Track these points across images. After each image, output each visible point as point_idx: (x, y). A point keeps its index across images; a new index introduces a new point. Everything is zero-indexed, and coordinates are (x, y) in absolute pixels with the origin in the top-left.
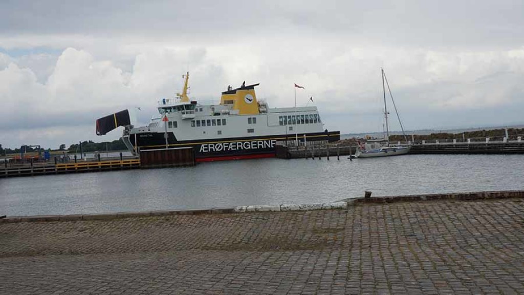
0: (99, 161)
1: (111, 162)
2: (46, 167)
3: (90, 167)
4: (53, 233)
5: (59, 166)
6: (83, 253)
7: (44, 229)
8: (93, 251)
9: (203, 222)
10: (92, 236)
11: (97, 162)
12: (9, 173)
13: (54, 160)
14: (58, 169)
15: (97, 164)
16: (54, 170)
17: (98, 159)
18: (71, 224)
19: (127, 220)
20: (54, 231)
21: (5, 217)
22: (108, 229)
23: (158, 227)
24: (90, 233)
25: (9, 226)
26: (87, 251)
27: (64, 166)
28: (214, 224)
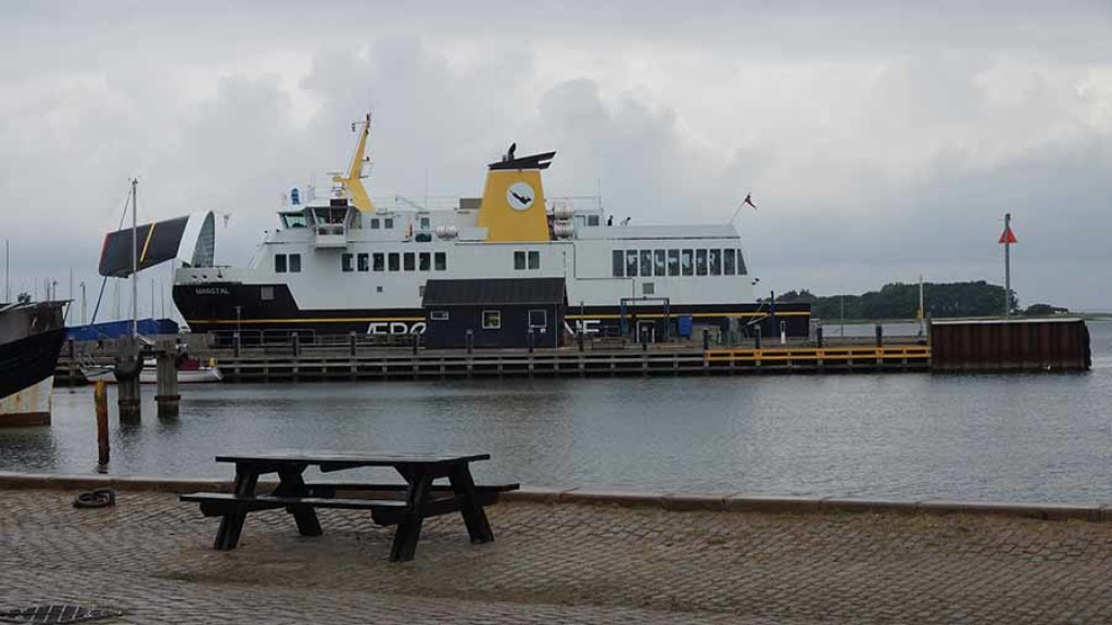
0: (820, 346)
1: (850, 349)
2: (680, 356)
3: (794, 362)
4: (640, 542)
5: (713, 355)
6: (704, 609)
7: (615, 529)
8: (731, 605)
9: (1071, 547)
10: (742, 560)
11: (814, 350)
13: (702, 338)
14: (712, 363)
15: (814, 354)
16: (701, 364)
17: (816, 340)
18: (689, 521)
19: (847, 523)
20: (642, 537)
21: (517, 486)
22: (789, 543)
23: (934, 549)
24: (737, 550)
25: (526, 513)
26: (717, 604)
27: (728, 355)
28: (1102, 554)
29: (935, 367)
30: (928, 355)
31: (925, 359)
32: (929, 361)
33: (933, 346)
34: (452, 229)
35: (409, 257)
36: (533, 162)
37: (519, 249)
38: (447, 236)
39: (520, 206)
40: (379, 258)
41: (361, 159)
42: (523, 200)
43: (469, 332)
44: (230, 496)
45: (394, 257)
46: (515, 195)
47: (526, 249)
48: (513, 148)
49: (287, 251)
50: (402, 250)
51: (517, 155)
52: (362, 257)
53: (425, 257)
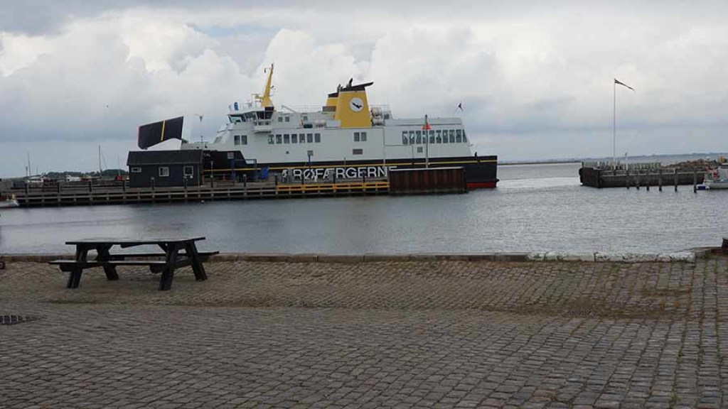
0: (334, 183)
1: (349, 184)
2: (263, 189)
3: (322, 191)
4: (280, 278)
5: (280, 188)
6: (319, 306)
7: (266, 272)
8: (332, 304)
9: (483, 273)
10: (331, 284)
11: (331, 185)
12: (215, 195)
13: (274, 179)
14: (279, 192)
15: (331, 187)
16: (274, 193)
17: (332, 180)
18: (302, 267)
19: (378, 265)
20: (280, 275)
21: (218, 253)
22: (352, 275)
23: (421, 276)
24: (328, 279)
25: (222, 265)
26: (325, 304)
27: (288, 188)
28: (498, 276)
29: (392, 192)
30: (388, 186)
31: (386, 189)
32: (389, 190)
33: (391, 182)
34: (322, 121)
35: (302, 136)
36: (362, 87)
37: (357, 131)
38: (320, 126)
39: (357, 109)
40: (287, 137)
41: (269, 87)
42: (358, 107)
43: (153, 178)
44: (73, 261)
45: (294, 136)
46: (354, 104)
47: (360, 131)
48: (351, 81)
49: (240, 134)
50: (298, 132)
51: (353, 85)
52: (279, 136)
53: (310, 135)
